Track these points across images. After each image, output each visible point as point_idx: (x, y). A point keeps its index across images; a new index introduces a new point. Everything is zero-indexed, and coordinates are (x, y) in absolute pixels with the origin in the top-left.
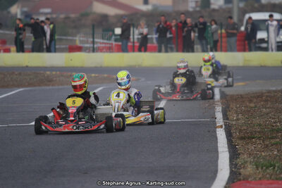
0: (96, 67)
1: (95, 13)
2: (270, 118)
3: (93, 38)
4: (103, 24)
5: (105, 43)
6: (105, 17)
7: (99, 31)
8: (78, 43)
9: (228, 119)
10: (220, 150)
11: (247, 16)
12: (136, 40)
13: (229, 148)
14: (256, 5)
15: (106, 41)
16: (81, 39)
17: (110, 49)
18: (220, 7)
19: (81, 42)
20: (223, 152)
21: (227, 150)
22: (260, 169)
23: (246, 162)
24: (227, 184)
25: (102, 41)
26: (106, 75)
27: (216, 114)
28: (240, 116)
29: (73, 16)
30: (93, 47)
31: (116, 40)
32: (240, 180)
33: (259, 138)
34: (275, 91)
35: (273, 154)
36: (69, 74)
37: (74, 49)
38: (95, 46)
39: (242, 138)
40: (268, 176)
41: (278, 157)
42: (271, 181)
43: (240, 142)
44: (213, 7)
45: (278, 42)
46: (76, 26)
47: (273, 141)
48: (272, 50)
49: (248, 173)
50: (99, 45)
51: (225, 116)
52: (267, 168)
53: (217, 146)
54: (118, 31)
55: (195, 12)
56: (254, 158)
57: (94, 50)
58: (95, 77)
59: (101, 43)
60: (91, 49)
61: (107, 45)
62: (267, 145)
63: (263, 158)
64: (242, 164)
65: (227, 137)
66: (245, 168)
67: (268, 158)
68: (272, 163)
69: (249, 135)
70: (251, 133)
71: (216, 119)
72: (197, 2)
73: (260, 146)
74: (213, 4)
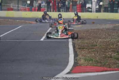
0: (19, 17)
2: (92, 40)
3: (18, 5)
7: (20, 2)
8: (12, 7)
9: (74, 40)
12: (36, 6)
13: (74, 52)
15: (23, 6)
17: (25, 10)
19: (13, 6)
20: (71, 54)
21: (73, 53)
22: (86, 61)
23: (81, 58)
24: (73, 67)
25: (22, 6)
26: (23, 21)
28: (79, 39)
30: (18, 9)
31: (28, 6)
32: (78, 66)
33: (87, 49)
34: (94, 29)
35: (92, 55)
36: (8, 20)
38: (19, 8)
39: (79, 49)
40: (90, 64)
42: (91, 67)
45: (96, 9)
47: (92, 50)
48: (94, 12)
49: (81, 63)
50: (21, 8)
52: (90, 61)
53: (69, 52)
54: (29, 2)
56: (84, 57)
57: (18, 10)
58: (18, 21)
60: (17, 9)
61: (24, 8)
62: (90, 52)
63: (88, 57)
64: (79, 59)
65: (73, 48)
66: (80, 61)
67: (90, 57)
68: (92, 59)
69: (82, 47)
70: (84, 46)
71: (69, 40)
73: (87, 52)
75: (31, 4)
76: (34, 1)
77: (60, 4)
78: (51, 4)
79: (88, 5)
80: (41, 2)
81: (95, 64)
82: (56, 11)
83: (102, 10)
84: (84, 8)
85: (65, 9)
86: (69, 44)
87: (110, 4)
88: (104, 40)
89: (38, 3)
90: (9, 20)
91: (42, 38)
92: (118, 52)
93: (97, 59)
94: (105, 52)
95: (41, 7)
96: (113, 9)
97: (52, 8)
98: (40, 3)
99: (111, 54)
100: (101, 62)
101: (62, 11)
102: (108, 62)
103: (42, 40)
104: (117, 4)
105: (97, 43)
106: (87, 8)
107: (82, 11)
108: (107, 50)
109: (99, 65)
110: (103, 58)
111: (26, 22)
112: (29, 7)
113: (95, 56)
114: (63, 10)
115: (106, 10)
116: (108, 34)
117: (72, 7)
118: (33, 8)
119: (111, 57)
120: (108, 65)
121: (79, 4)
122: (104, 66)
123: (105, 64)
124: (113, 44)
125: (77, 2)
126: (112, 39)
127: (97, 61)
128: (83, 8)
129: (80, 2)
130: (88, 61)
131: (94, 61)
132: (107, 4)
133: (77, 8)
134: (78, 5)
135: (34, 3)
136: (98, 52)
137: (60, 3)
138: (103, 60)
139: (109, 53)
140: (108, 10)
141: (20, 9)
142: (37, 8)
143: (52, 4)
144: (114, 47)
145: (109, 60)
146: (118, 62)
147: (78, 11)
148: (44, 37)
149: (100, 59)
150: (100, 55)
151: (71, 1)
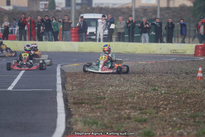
2: (96, 89)
9: (65, 90)
10: (59, 111)
11: (82, 15)
14: (89, 8)
18: (62, 9)
20: (61, 113)
21: (64, 111)
22: (87, 126)
23: (77, 121)
24: (63, 136)
27: (57, 85)
28: (74, 88)
33: (87, 104)
35: (97, 115)
39: (75, 104)
41: (100, 118)
43: (73, 106)
44: (57, 8)
45: (104, 35)
47: (97, 106)
49: (78, 129)
51: (64, 87)
52: (92, 125)
53: (57, 109)
55: (44, 11)
56: (83, 118)
62: (93, 109)
63: (90, 118)
64: (75, 122)
65: (64, 102)
66: (76, 125)
67: (93, 118)
68: (96, 121)
69: (81, 101)
70: (82, 100)
71: (57, 90)
72: (45, 4)
73: (88, 109)
74: (57, 7)
77: (42, 28)
78: (26, 28)
80: (8, 23)
82: (35, 40)
83: (114, 37)
84: (84, 34)
85: (49, 37)
86: (56, 95)
87: (127, 27)
88: (118, 89)
89: (3, 26)
91: (10, 85)
92: (140, 110)
93: (106, 122)
94: (118, 109)
95: (8, 33)
96: (133, 37)
97: (27, 33)
98: (6, 25)
99: (130, 112)
100: (112, 127)
101: (46, 39)
102: (123, 127)
103: (10, 88)
104: (139, 27)
105: (104, 94)
106: (88, 33)
107: (79, 39)
108: (122, 105)
110: (115, 120)
113: (102, 117)
115: (121, 38)
116: (124, 79)
117: (63, 33)
119: (129, 118)
121: (75, 27)
124: (133, 96)
125: (71, 23)
126: (132, 87)
127: (104, 125)
128: (81, 34)
129: (76, 24)
130: (90, 125)
131: (100, 125)
132: (122, 27)
133: (71, 33)
134: (73, 29)
136: (106, 110)
137: (43, 26)
138: (115, 122)
140: (124, 37)
142: (2, 34)
143: (28, 27)
144: (135, 100)
145: (126, 122)
146: (141, 127)
147: (73, 39)
148: (14, 84)
149: (110, 122)
150: (109, 114)
151: (60, 21)
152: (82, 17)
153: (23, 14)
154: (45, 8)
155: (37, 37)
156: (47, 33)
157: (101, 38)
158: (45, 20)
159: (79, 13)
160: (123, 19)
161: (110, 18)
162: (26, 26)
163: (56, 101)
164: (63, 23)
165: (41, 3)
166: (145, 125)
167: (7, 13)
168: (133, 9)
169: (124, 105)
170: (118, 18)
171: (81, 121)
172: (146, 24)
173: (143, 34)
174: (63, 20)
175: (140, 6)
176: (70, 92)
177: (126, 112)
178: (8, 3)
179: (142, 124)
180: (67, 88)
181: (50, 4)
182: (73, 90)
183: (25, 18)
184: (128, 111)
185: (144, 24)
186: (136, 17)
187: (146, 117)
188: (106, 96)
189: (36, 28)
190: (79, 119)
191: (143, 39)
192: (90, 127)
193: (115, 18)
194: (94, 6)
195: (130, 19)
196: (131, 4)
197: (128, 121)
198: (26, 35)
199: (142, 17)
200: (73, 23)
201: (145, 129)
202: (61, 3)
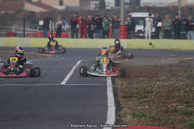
0: (26, 47)
1: (26, 11)
2: (144, 84)
3: (24, 28)
4: (31, 18)
5: (33, 31)
6: (33, 13)
7: (28, 23)
8: (14, 31)
9: (115, 84)
10: (109, 105)
11: (130, 14)
12: (53, 29)
14: (137, 7)
16: (16, 28)
17: (35, 36)
18: (112, 8)
19: (16, 30)
20: (111, 106)
21: (114, 104)
22: (136, 118)
23: (126, 113)
25: (30, 29)
26: (32, 53)
27: (107, 80)
28: (124, 82)
29: (10, 12)
31: (40, 29)
33: (136, 97)
34: (148, 66)
35: (145, 108)
36: (7, 51)
37: (10, 35)
38: (25, 33)
39: (124, 97)
40: (141, 123)
41: (148, 111)
42: (143, 126)
43: (123, 99)
44: (107, 8)
46: (13, 19)
47: (145, 99)
49: (127, 121)
50: (29, 32)
51: (113, 82)
52: (141, 117)
53: (107, 103)
54: (41, 23)
55: (95, 11)
56: (132, 110)
57: (24, 36)
59: (29, 31)
60: (23, 35)
61: (33, 33)
62: (141, 102)
63: (138, 111)
64: (124, 115)
65: (114, 96)
66: (125, 117)
67: (142, 110)
68: (144, 114)
69: (129, 95)
70: (131, 94)
71: (107, 84)
72: (96, 4)
73: (136, 103)
74: (107, 6)
75: (46, 27)
76: (51, 22)
77: (92, 26)
78: (78, 26)
79: (138, 28)
80: (61, 22)
81: (150, 123)
82: (86, 38)
83: (161, 34)
84: (132, 32)
86: (106, 90)
87: (174, 25)
88: (164, 83)
89: (56, 24)
90: (10, 52)
91: (63, 80)
92: (186, 103)
93: (153, 114)
94: (166, 103)
95: (61, 31)
96: (179, 34)
97: (79, 31)
98: (59, 23)
99: (177, 105)
100: (159, 119)
101: (96, 37)
102: (170, 119)
103: (63, 83)
104: (185, 25)
105: (152, 88)
106: (136, 31)
107: (128, 37)
108: (169, 99)
109: (156, 123)
110: (163, 112)
111: (38, 55)
112: (42, 31)
113: (149, 110)
114: (98, 34)
115: (167, 35)
116: (171, 74)
117: (113, 31)
118: (48, 32)
119: (176, 111)
120: (171, 124)
121: (124, 25)
122: (164, 125)
123: (166, 122)
124: (179, 90)
125: (120, 21)
126: (178, 82)
127: (152, 117)
128: (129, 32)
129: (125, 22)
130: (139, 117)
131: (148, 116)
132: (169, 25)
133: (121, 31)
134: (122, 27)
135: (50, 25)
136: (154, 103)
137: (93, 24)
138: (162, 115)
139: (173, 104)
140: (171, 34)
141: (28, 34)
142: (55, 32)
143: (79, 25)
144: (181, 94)
145: (173, 115)
146: (188, 119)
147: (122, 36)
148: (67, 79)
149: (158, 115)
150: (157, 107)
151: (110, 20)
152: (131, 16)
153: (75, 13)
154: (96, 8)
155: (88, 34)
156: (97, 31)
157: (150, 36)
158: (95, 19)
159: (127, 12)
160: (170, 18)
161: (157, 16)
162: (78, 25)
163: (107, 95)
164: (113, 22)
165: (92, 2)
166: (191, 118)
167: (59, 12)
168: (179, 8)
169: (171, 99)
170: (165, 17)
171: (130, 113)
172: (192, 22)
173: (189, 32)
174: (113, 19)
175: (185, 5)
176: (119, 87)
177: (172, 105)
178: (61, 3)
179: (188, 117)
180: (117, 83)
181: (100, 4)
182: (122, 84)
183: (77, 17)
184: (174, 105)
185: (190, 22)
186: (182, 15)
187: (192, 110)
188: (154, 90)
189: (87, 27)
190: (128, 112)
191: (188, 37)
192: (139, 119)
193: (162, 17)
194: (142, 5)
195: (177, 17)
196: (177, 4)
197: (174, 113)
198: (77, 32)
199: (188, 16)
200: (122, 21)
201: (191, 122)
202: (111, 3)
